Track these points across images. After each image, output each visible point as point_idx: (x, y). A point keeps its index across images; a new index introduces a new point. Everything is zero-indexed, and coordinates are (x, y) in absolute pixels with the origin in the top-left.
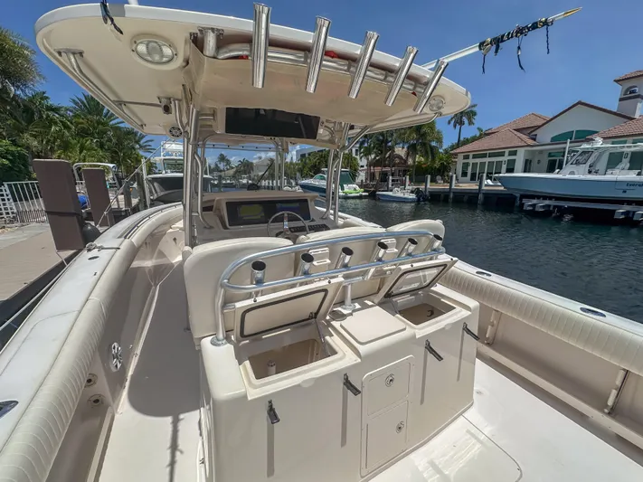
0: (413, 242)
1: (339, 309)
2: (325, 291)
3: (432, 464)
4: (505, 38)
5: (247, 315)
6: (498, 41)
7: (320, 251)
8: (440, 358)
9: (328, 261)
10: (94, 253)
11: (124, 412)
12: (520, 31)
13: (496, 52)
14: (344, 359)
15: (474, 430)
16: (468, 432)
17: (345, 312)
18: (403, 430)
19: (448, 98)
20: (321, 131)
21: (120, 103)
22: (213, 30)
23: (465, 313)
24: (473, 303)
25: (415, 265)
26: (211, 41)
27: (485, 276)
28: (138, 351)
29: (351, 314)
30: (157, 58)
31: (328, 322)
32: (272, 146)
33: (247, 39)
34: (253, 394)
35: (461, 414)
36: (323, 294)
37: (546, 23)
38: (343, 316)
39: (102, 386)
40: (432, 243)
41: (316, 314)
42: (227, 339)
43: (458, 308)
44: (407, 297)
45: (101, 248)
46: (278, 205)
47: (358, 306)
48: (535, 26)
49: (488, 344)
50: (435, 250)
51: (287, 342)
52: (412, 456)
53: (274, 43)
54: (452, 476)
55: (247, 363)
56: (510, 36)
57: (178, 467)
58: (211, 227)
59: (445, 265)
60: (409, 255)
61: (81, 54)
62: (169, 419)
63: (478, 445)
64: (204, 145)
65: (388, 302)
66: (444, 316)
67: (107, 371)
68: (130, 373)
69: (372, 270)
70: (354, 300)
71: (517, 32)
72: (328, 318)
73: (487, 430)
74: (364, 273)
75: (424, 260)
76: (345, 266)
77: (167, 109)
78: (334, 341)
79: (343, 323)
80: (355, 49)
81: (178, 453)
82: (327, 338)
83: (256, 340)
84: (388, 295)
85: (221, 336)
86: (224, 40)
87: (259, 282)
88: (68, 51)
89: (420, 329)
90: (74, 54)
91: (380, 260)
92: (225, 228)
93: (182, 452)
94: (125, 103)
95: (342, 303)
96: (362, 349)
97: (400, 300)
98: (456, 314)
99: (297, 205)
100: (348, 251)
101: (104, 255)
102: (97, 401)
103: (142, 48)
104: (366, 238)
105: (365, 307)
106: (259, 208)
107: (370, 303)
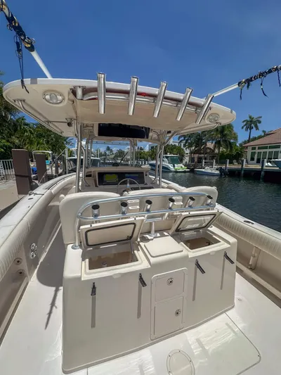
0: (192, 199)
1: (147, 236)
2: (134, 224)
3: (198, 340)
4: (253, 79)
5: (89, 233)
6: (249, 81)
7: (134, 201)
8: (203, 272)
9: (138, 207)
10: (32, 196)
11: (33, 282)
12: (262, 75)
13: (248, 87)
14: (141, 264)
15: (231, 324)
16: (227, 324)
17: (150, 238)
18: (180, 315)
19: (221, 115)
20: (150, 134)
21: (49, 122)
22: (80, 87)
23: (227, 246)
24: (232, 240)
25: (191, 213)
26: (79, 92)
27: (250, 224)
28: (47, 250)
29: (152, 239)
30: (55, 101)
31: (139, 242)
32: (129, 142)
33: (95, 90)
34: (85, 277)
35: (225, 312)
36: (133, 225)
37: (276, 69)
38: (148, 240)
39: (24, 266)
40: (206, 200)
41: (131, 237)
42: (80, 246)
43: (222, 242)
44: (192, 233)
45: (36, 194)
46: (127, 175)
47: (158, 235)
48: (270, 71)
49: (251, 269)
50: (208, 205)
51: (114, 252)
52: (186, 333)
53: (108, 91)
54: (210, 351)
55: (87, 260)
56: (255, 78)
57: (52, 315)
58: (89, 186)
59: (215, 215)
60: (190, 207)
61: (24, 101)
62: (54, 289)
63: (232, 334)
64: (92, 142)
65: (178, 234)
66: (213, 245)
67: (28, 258)
68: (41, 260)
69: (167, 214)
70: (156, 231)
71: (260, 75)
72: (139, 240)
73: (241, 326)
74: (162, 216)
75: (202, 210)
76: (148, 211)
77: (69, 124)
78: (139, 254)
79: (146, 244)
80: (155, 91)
81: (54, 308)
82: (136, 252)
83: (96, 248)
84: (177, 230)
85: (77, 244)
86: (86, 91)
87: (96, 216)
88: (18, 100)
89: (194, 252)
90: (21, 101)
91: (170, 208)
92: (96, 186)
93: (56, 307)
94: (50, 122)
95: (149, 232)
96: (152, 260)
97: (186, 234)
98: (220, 246)
99: (137, 175)
100: (149, 202)
101: (35, 197)
102: (21, 273)
103: (48, 97)
104: (164, 196)
105: (163, 236)
106: (116, 176)
107: (166, 234)
